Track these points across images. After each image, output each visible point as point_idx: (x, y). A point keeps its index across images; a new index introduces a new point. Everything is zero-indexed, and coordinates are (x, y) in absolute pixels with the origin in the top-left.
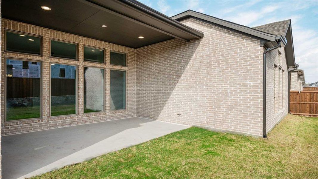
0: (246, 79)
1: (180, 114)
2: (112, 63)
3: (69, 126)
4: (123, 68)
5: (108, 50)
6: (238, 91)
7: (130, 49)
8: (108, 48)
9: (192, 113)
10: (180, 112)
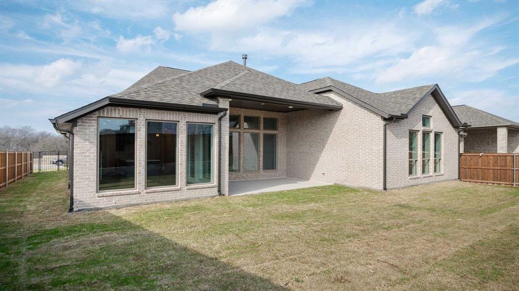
0: (372, 145)
1: (324, 174)
2: (265, 128)
3: (234, 180)
4: (274, 132)
5: (262, 117)
6: (367, 154)
7: (281, 114)
8: (262, 115)
9: (334, 173)
10: (324, 172)
